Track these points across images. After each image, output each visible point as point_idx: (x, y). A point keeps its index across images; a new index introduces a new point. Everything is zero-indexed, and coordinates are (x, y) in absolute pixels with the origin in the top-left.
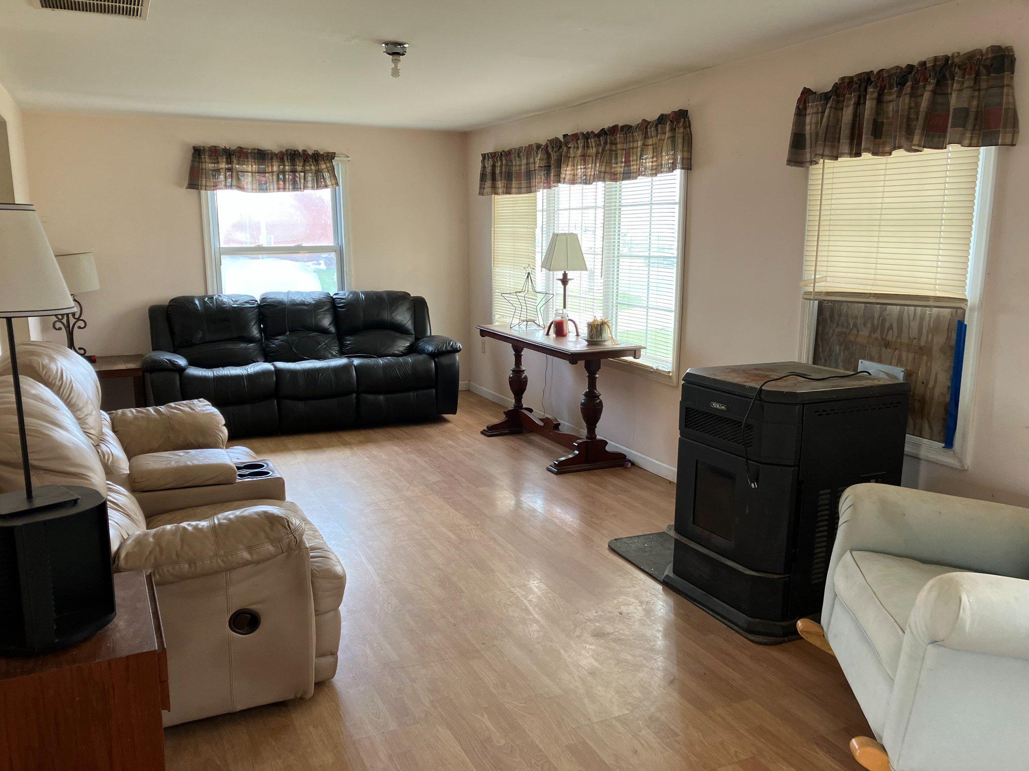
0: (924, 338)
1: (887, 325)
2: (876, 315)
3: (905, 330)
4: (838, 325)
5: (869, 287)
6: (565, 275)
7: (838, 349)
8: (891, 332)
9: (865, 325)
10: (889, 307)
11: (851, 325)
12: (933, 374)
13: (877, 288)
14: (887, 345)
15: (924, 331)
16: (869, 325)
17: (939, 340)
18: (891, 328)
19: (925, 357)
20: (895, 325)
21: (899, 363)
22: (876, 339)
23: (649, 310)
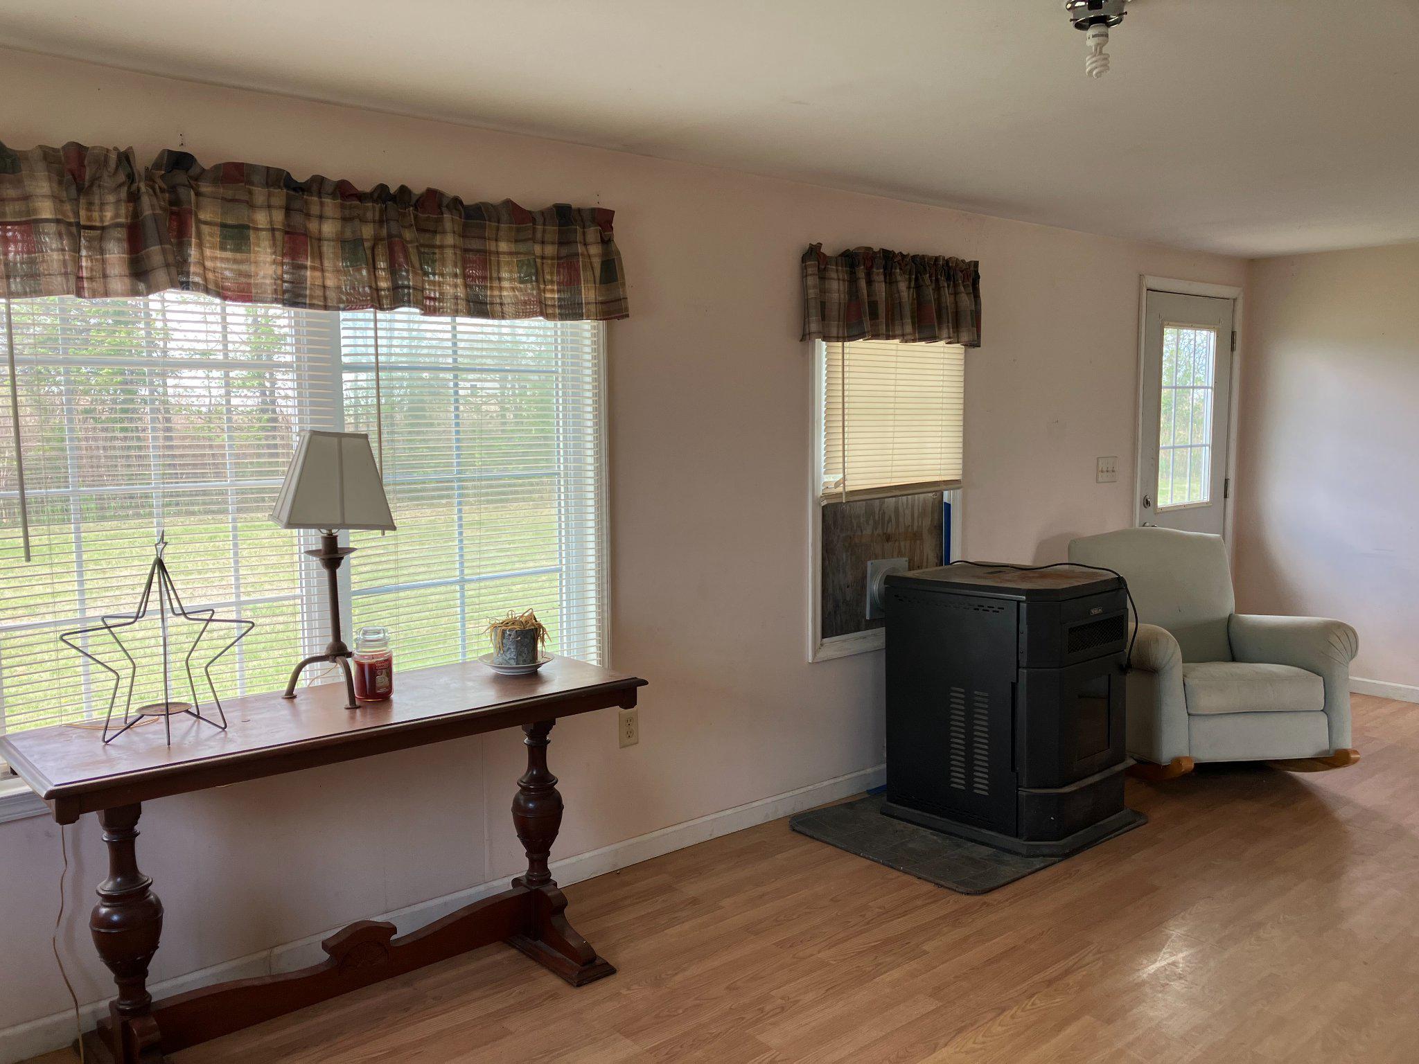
0: (916, 524)
1: (886, 519)
2: (877, 510)
3: (901, 519)
4: (842, 529)
5: (888, 480)
6: (331, 541)
7: (844, 557)
8: (890, 525)
9: (868, 523)
10: (886, 500)
11: (855, 525)
12: (925, 555)
13: (894, 480)
14: (888, 538)
15: (916, 515)
16: (871, 522)
17: (927, 522)
18: (890, 520)
19: (918, 542)
20: (893, 517)
21: (900, 554)
22: (879, 535)
23: (467, 586)
